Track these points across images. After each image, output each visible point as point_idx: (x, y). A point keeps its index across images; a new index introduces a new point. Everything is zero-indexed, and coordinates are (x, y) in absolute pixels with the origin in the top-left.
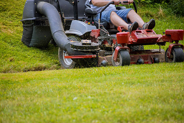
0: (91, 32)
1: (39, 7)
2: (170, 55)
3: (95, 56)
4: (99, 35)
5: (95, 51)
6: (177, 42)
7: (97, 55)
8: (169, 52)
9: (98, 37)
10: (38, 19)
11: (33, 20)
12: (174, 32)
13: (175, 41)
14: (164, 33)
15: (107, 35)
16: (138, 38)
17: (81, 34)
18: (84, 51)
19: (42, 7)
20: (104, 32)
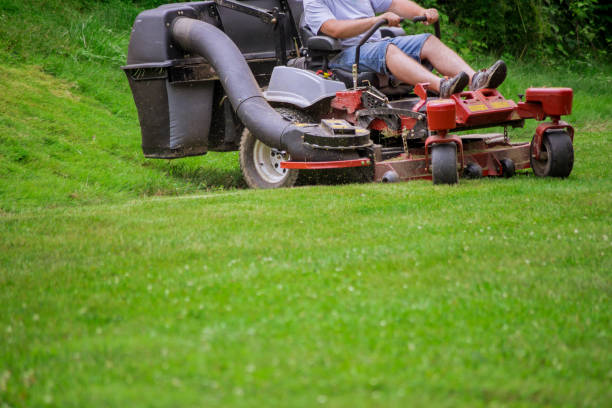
0: (333, 97)
1: (181, 34)
2: (538, 151)
3: (368, 161)
4: (360, 106)
5: (365, 148)
6: (556, 118)
7: (372, 159)
8: (537, 145)
9: (356, 110)
10: (179, 64)
11: (164, 68)
12: (551, 95)
13: (552, 116)
14: (521, 97)
15: (386, 106)
16: (470, 113)
17: (305, 102)
18: (340, 150)
19: (190, 33)
20: (374, 98)
